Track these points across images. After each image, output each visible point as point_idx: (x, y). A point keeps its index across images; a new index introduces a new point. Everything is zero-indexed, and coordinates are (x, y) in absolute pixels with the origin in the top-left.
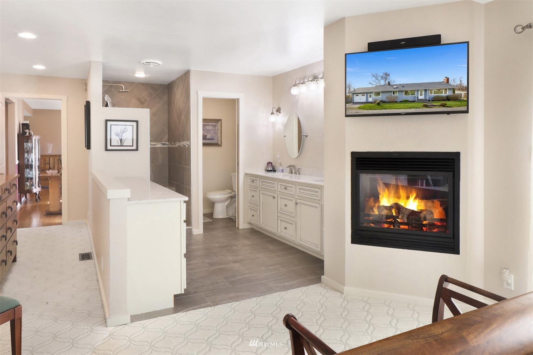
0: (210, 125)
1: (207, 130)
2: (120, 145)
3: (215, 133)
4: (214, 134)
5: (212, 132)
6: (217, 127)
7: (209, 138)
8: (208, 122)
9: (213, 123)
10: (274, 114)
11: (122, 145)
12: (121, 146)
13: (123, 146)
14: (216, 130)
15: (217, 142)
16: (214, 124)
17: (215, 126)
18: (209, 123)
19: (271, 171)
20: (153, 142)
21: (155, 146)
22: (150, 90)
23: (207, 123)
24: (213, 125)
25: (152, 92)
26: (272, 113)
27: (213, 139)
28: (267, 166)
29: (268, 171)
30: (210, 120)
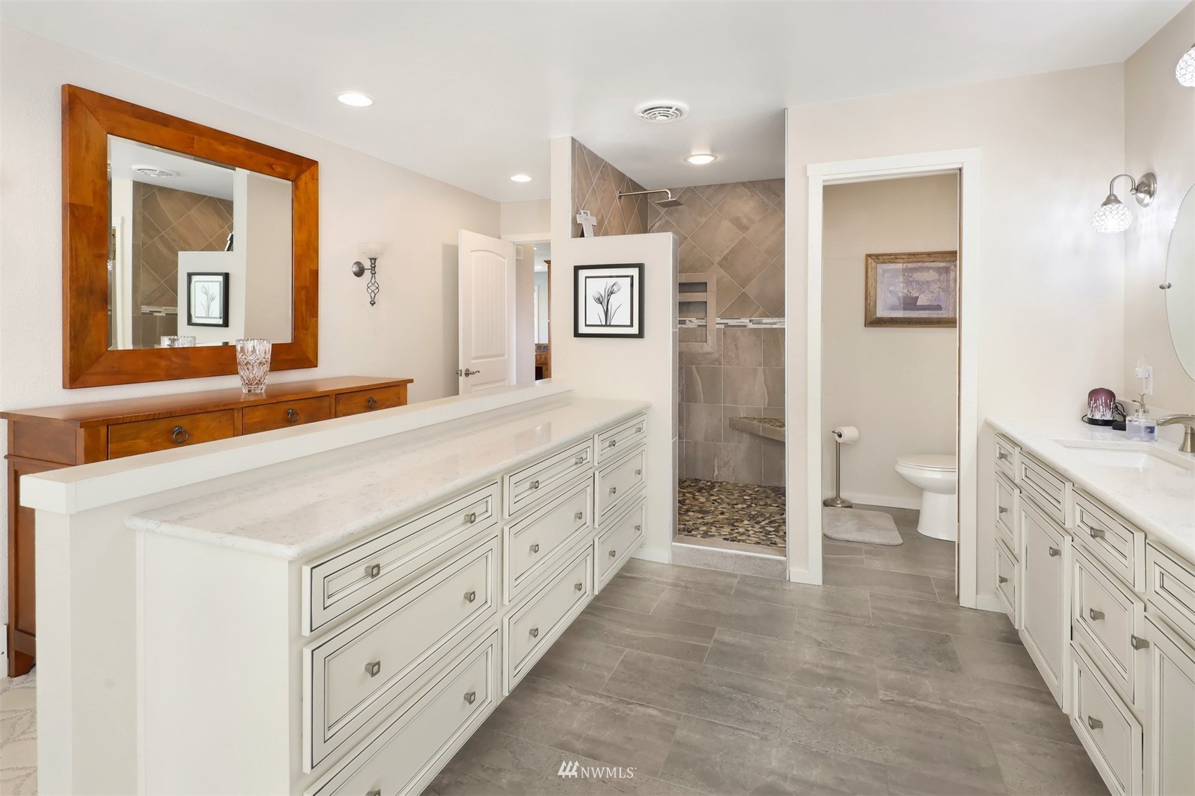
0: (929, 268)
1: (917, 282)
2: (604, 323)
3: (944, 291)
4: (942, 294)
5: (935, 287)
6: (952, 274)
7: (926, 304)
8: (922, 262)
9: (940, 262)
10: (1118, 202)
11: (608, 324)
12: (606, 325)
13: (610, 326)
14: (948, 281)
15: (951, 316)
16: (942, 265)
17: (947, 270)
18: (926, 264)
19: (1106, 423)
20: (768, 317)
21: (774, 326)
22: (762, 197)
23: (920, 264)
24: (938, 270)
25: (765, 200)
26: (1111, 200)
27: (939, 308)
28: (1089, 404)
29: (1093, 422)
30: (929, 254)
